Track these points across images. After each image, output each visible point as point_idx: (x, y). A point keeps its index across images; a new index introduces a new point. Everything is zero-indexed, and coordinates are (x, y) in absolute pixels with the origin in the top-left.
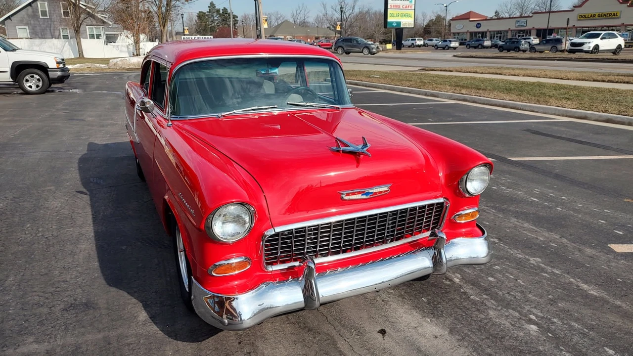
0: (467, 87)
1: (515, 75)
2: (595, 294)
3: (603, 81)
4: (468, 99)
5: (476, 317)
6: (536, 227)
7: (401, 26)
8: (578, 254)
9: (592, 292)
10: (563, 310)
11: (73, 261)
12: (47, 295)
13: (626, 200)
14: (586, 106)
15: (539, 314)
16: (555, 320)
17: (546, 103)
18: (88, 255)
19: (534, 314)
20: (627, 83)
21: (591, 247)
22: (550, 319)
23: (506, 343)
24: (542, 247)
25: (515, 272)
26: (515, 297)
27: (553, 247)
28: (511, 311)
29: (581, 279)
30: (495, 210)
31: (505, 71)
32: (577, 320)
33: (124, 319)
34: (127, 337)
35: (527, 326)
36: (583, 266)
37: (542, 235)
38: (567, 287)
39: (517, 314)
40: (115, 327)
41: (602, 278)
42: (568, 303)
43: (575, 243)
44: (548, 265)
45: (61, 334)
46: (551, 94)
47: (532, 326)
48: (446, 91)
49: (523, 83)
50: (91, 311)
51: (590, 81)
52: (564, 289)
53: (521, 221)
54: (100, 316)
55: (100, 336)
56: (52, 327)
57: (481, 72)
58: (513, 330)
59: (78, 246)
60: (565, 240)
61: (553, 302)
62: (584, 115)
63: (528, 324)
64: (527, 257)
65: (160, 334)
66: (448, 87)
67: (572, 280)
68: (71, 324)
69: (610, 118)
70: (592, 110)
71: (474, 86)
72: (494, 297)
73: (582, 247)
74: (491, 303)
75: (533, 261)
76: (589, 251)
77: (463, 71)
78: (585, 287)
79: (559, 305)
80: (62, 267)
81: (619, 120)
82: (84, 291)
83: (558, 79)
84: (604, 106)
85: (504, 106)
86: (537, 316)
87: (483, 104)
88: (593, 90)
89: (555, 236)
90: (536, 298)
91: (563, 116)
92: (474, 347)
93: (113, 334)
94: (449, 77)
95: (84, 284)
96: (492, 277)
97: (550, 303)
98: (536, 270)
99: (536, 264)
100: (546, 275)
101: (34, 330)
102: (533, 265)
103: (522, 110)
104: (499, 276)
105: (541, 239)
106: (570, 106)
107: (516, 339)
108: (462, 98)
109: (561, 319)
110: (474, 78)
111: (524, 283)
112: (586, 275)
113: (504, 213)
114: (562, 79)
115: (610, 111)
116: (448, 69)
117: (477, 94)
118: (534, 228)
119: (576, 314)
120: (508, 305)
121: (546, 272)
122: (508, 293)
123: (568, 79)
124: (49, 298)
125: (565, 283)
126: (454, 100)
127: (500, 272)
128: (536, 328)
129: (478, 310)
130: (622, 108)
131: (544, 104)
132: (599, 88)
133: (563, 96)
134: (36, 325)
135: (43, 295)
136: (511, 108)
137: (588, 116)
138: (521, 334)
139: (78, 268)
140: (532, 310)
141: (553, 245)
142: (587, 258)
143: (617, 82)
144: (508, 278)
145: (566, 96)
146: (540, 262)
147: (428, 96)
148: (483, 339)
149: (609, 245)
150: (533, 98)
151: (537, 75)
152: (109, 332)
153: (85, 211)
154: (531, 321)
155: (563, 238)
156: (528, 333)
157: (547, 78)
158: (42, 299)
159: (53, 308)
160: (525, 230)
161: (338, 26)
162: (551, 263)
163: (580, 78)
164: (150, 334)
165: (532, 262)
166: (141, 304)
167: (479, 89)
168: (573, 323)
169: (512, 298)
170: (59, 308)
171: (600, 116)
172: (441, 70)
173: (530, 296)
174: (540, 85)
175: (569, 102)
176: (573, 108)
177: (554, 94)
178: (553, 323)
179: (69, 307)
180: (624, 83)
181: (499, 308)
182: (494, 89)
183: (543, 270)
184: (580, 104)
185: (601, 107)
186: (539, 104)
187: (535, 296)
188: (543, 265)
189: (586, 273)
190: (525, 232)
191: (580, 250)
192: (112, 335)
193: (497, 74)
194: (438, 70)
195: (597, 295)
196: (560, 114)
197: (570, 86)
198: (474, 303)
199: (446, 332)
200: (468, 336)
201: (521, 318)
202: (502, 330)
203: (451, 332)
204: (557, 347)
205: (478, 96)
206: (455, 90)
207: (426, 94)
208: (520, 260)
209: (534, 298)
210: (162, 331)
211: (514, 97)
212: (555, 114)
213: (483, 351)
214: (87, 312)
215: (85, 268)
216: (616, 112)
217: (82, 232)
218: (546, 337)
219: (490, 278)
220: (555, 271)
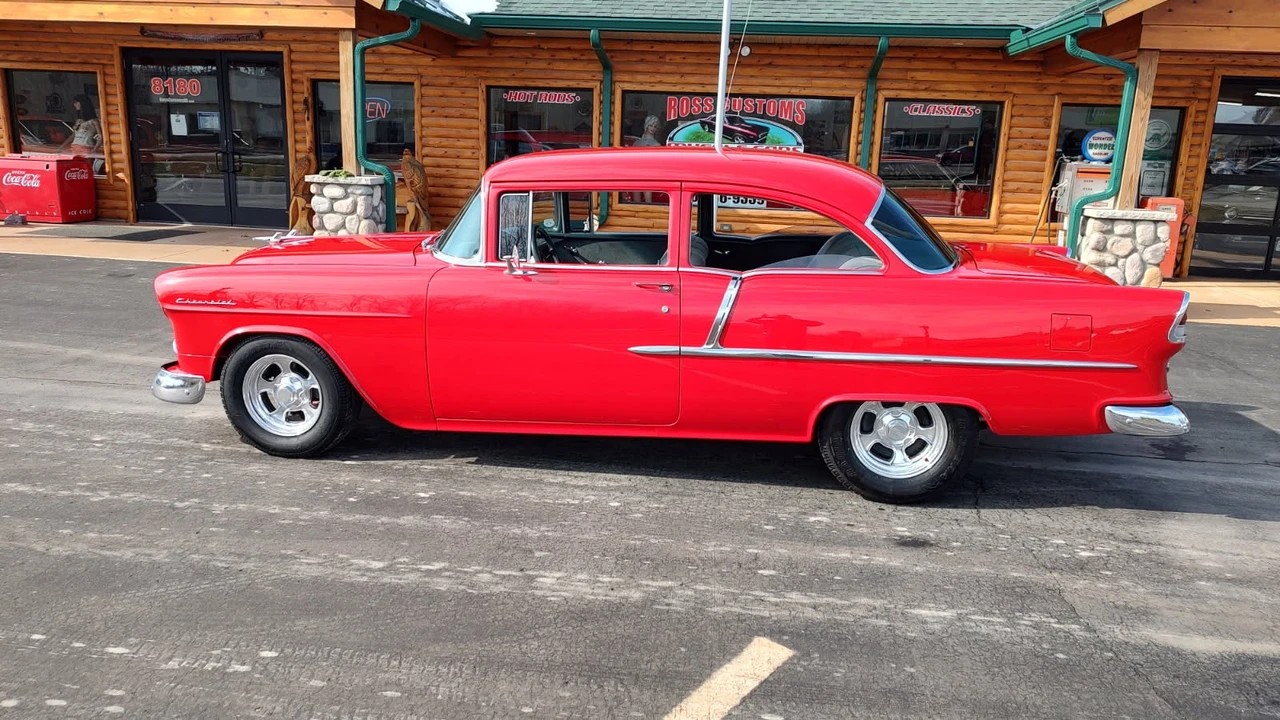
2: (9, 485)
6: (105, 558)
8: (20, 530)
9: (13, 485)
24: (87, 521)
25: (131, 475)
30: (217, 570)
43: (20, 548)
44: (79, 496)
53: (143, 559)
60: (40, 548)
64: (116, 497)
75: (106, 495)
78: (21, 488)
89: (61, 549)
90: (96, 459)
96: (161, 461)
97: (78, 460)
98: (99, 485)
99: (99, 492)
100: (82, 484)
102: (103, 490)
104: (154, 464)
105: (92, 535)
111: (115, 468)
113: (192, 566)
118: (108, 553)
120: (131, 445)
121: (81, 487)
122: (133, 454)
127: (152, 468)
128: (94, 440)
138: (110, 433)
140: (100, 450)
141: (65, 531)
144: (139, 465)
146: (93, 496)
154: (102, 442)
155: (43, 550)
156: (103, 435)
160: (130, 540)
162: (73, 502)
165: (106, 493)
169: (127, 451)
173: (105, 459)
181: (140, 441)
183: (87, 488)
188: (87, 494)
190: (127, 538)
198: (171, 437)
219: (163, 458)
220: (65, 493)
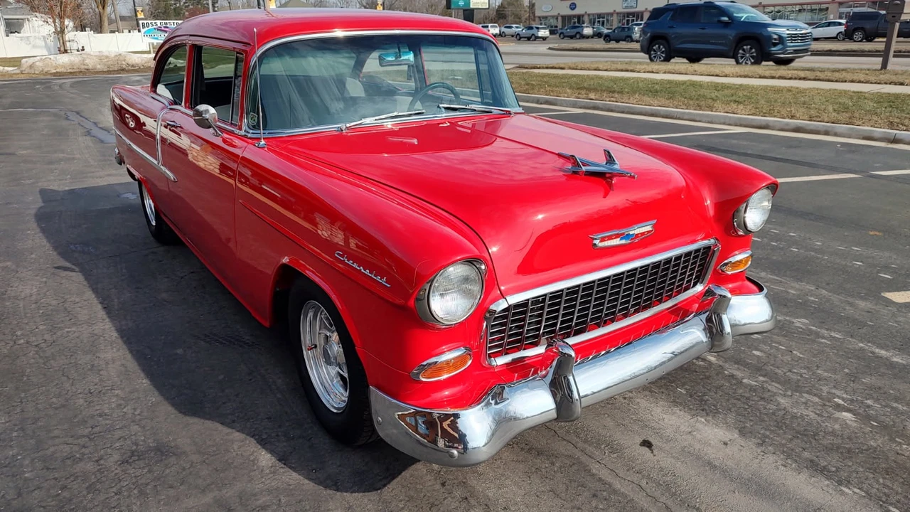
0: (595, 90)
1: (653, 72)
2: (901, 361)
3: (773, 78)
4: (601, 106)
5: (765, 408)
6: (778, 276)
7: (472, 6)
8: (850, 310)
9: (895, 359)
10: (871, 388)
11: (101, 380)
12: (82, 441)
13: (872, 233)
14: (764, 111)
15: (845, 396)
16: (869, 402)
17: (711, 108)
18: (123, 369)
19: (839, 397)
20: (804, 79)
21: (862, 298)
22: (862, 402)
23: (825, 442)
24: (800, 303)
26: (801, 376)
27: (813, 302)
28: (805, 395)
29: (874, 343)
31: (638, 67)
32: (897, 400)
33: (236, 467)
34: (255, 495)
35: (837, 414)
36: (865, 325)
37: (792, 288)
38: (860, 355)
39: (816, 399)
40: (226, 482)
41: (898, 339)
42: (873, 378)
43: (838, 294)
44: (821, 328)
45: (138, 503)
46: (713, 96)
47: (844, 414)
48: (566, 95)
49: (670, 82)
50: (173, 460)
51: (755, 78)
52: (858, 358)
54: (191, 466)
55: (208, 498)
56: (116, 494)
57: (605, 68)
58: (823, 422)
59: (98, 355)
60: (824, 292)
61: (853, 377)
62: (764, 123)
63: (839, 411)
64: (787, 318)
65: (309, 485)
66: (568, 91)
67: (861, 345)
68: (147, 484)
69: (800, 125)
70: (775, 116)
71: (604, 88)
72: (774, 378)
73: (850, 300)
74: (774, 387)
75: (798, 323)
76: (862, 304)
77: (579, 67)
78: (883, 352)
79: (863, 380)
80: (86, 391)
81: (812, 127)
82: (144, 427)
83: (712, 75)
84: (789, 110)
85: (652, 115)
86: (843, 399)
87: (623, 112)
88: (765, 88)
89: (808, 287)
90: (830, 375)
91: (736, 126)
92: (783, 451)
93: (228, 493)
94: (564, 76)
95: (138, 417)
96: (757, 350)
97: (850, 380)
98: (808, 335)
99: (804, 327)
100: (826, 341)
101: (85, 502)
102: (801, 328)
103: (679, 119)
105: (793, 292)
106: (743, 112)
107: (833, 433)
108: (591, 105)
109: (877, 400)
110: (601, 78)
111: (803, 354)
112: (875, 336)
114: (717, 76)
115: (798, 116)
116: (557, 66)
117: (612, 99)
118: (776, 278)
119: (892, 392)
120: (798, 388)
121: (823, 337)
122: (790, 371)
123: (726, 76)
124: (86, 445)
125: (855, 350)
126: (580, 108)
128: (852, 415)
129: (762, 399)
130: (813, 112)
131: (708, 111)
132: (773, 87)
133: (732, 98)
134: (85, 492)
135: (76, 442)
136: (663, 117)
137: (771, 124)
138: (837, 427)
139: (117, 392)
140: (833, 391)
141: (812, 299)
142: (864, 313)
143: (790, 79)
144: (778, 349)
145: (734, 98)
146: (808, 325)
147: (541, 104)
148: (791, 440)
149: (882, 294)
150: (691, 102)
151: (684, 71)
152: (220, 491)
153: (84, 298)
154: (838, 407)
155: (820, 289)
156: (845, 425)
157: (696, 75)
158: (76, 448)
159: (102, 462)
161: (380, 5)
162: (822, 323)
163: (742, 74)
164: (291, 487)
165: (798, 325)
166: (252, 439)
167: (613, 92)
168: (895, 405)
169: (799, 378)
170: (112, 459)
171: (787, 124)
172: (547, 68)
173: (819, 372)
174: (693, 84)
175: (741, 107)
176: (748, 115)
177: (717, 96)
178: (869, 406)
179: (131, 457)
180: (800, 79)
181: (789, 393)
182: (635, 92)
183: (818, 335)
184: (757, 108)
185: (784, 112)
186: (701, 109)
187: (825, 371)
188: (814, 328)
189: (874, 334)
191: (851, 304)
192: (228, 495)
193: (627, 71)
194: (543, 68)
195: (904, 362)
196: (731, 123)
197: (734, 85)
198: (752, 389)
199: (736, 435)
200: (767, 437)
201: (825, 405)
202: (809, 424)
203: (743, 432)
204: (892, 440)
205: (613, 101)
206: (579, 94)
207: (538, 102)
208: (781, 324)
209: (826, 374)
210: (310, 479)
211: (663, 101)
212: (724, 124)
213: (799, 456)
214: (166, 462)
215: (127, 390)
216: (806, 117)
217: (95, 332)
218: (871, 427)
219: (755, 352)
220: (833, 334)
